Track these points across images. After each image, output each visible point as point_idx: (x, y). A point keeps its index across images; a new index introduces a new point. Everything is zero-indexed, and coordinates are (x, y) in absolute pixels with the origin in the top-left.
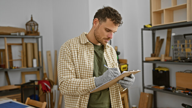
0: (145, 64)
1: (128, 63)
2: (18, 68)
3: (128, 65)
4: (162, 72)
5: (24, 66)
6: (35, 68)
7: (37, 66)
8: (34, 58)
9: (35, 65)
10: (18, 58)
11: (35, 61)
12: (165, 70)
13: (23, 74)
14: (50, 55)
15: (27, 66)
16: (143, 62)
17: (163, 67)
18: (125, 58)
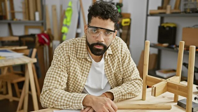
0: (149, 18)
1: (132, 17)
2: (20, 20)
3: (131, 19)
4: (168, 29)
5: (26, 18)
6: (37, 23)
7: (40, 20)
8: (37, 10)
9: (37, 19)
10: (21, 10)
11: (37, 14)
12: (172, 26)
13: (26, 28)
14: (55, 10)
15: (29, 19)
16: (147, 15)
17: (170, 22)
18: (129, 11)
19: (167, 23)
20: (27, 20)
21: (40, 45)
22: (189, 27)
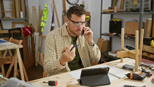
0: (103, 15)
1: (91, 15)
2: (8, 18)
3: (90, 16)
4: (116, 23)
5: (13, 17)
6: (22, 19)
7: (24, 17)
8: (21, 10)
9: (22, 16)
10: (9, 10)
11: (22, 13)
12: (118, 20)
13: (13, 23)
14: (35, 10)
15: (16, 17)
16: (102, 13)
17: (117, 18)
18: (89, 11)
19: (115, 19)
20: (14, 18)
21: (25, 36)
22: (129, 21)
